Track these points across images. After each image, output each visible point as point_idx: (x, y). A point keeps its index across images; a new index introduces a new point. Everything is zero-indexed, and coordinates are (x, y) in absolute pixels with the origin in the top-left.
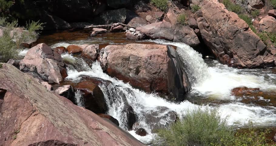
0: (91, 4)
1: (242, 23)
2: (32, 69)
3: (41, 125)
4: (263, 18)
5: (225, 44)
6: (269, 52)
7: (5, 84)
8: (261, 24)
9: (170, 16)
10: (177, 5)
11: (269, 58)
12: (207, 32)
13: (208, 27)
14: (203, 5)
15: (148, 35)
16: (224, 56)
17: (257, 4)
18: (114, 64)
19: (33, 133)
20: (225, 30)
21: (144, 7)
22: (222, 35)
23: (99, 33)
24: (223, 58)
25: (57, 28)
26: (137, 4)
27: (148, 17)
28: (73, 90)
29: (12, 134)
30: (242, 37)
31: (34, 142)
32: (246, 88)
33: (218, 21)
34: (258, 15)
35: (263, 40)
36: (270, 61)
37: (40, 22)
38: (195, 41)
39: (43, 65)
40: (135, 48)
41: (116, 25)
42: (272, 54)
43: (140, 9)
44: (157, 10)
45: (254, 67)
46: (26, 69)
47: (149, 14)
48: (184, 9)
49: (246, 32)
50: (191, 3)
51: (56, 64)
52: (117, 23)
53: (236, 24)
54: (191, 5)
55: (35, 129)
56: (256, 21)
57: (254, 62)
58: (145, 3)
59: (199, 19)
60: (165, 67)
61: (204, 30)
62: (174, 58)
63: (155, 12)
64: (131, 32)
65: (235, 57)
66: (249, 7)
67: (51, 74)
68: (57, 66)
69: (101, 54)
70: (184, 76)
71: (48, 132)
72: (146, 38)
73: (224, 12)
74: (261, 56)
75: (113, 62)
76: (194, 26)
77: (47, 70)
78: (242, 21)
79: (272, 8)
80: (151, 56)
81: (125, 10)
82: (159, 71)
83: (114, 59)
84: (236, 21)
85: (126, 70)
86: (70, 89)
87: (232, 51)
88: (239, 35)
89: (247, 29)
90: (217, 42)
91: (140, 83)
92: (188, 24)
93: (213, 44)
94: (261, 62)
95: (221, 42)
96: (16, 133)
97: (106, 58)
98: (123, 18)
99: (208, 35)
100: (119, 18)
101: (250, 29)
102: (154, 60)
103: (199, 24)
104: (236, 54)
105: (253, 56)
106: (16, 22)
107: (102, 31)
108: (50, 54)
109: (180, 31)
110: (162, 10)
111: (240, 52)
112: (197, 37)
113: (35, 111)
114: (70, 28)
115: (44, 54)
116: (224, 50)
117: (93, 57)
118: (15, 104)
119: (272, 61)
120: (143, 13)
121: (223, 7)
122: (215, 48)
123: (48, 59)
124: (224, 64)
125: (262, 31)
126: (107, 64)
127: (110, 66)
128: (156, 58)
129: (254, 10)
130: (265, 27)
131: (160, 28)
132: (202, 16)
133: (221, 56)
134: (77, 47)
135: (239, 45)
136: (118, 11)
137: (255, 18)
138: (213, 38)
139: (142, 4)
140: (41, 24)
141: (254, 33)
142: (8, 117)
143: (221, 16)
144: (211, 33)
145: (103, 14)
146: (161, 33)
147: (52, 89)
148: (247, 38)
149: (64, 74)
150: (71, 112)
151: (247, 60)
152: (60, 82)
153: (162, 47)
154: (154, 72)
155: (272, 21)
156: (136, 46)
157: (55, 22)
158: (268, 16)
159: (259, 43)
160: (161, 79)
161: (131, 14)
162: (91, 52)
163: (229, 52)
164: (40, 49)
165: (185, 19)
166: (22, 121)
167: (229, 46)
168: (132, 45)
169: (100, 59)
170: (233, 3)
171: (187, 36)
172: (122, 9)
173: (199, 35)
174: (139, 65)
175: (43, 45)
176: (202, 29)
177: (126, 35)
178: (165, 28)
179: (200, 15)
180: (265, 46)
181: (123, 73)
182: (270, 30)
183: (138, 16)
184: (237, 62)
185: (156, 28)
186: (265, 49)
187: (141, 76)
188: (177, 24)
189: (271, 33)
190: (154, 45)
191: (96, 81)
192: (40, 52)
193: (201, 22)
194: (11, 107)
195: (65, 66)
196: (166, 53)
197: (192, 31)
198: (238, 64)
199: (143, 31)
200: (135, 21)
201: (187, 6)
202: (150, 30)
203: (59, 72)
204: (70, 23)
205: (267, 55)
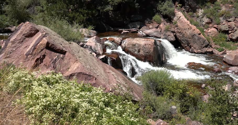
0: (123, 19)
1: (198, 31)
2: (89, 47)
3: (78, 66)
4: (210, 29)
5: (187, 41)
6: (211, 46)
7: (67, 49)
8: (209, 32)
9: (162, 27)
10: (166, 21)
11: (210, 49)
12: (180, 35)
13: (180, 32)
14: (179, 21)
15: (148, 35)
16: (187, 47)
17: (208, 22)
18: (128, 47)
19: (74, 69)
20: (188, 34)
21: (149, 21)
22: (186, 37)
23: (126, 33)
24: (187, 48)
25: (107, 30)
26: (146, 20)
27: (151, 26)
28: (107, 57)
29: (67, 69)
30: (197, 38)
31: (74, 72)
32: (194, 63)
33: (185, 30)
34: (208, 27)
35: (207, 40)
36: (210, 51)
37: (93, 26)
38: (173, 39)
39: (95, 46)
40: (139, 40)
41: (134, 30)
42: (212, 48)
43: (147, 22)
44: (155, 23)
45: (202, 53)
46: (87, 47)
47: (151, 25)
48: (169, 23)
49: (199, 36)
50: (173, 20)
51: (101, 45)
52: (134, 28)
53: (194, 31)
54: (173, 21)
55: (76, 68)
56: (206, 30)
57: (202, 51)
58: (150, 19)
59: (176, 28)
60: (152, 50)
61: (178, 34)
62: (159, 46)
63: (154, 24)
64: (140, 33)
65: (192, 48)
66: (204, 23)
67: (98, 50)
68: (101, 46)
69: (123, 42)
70: (163, 55)
71: (81, 69)
72: (147, 36)
73: (189, 25)
74: (206, 48)
75: (128, 46)
76: (173, 31)
77: (97, 48)
78: (198, 30)
79: (216, 24)
80: (146, 44)
81: (140, 23)
82: (149, 52)
83: (128, 45)
84: (194, 30)
85: (134, 50)
86: (105, 57)
87: (191, 45)
88: (195, 37)
89: (200, 34)
90: (184, 40)
91: (140, 57)
92: (170, 31)
93: (182, 41)
94: (205, 51)
95: (186, 40)
96: (69, 69)
97: (125, 44)
98: (138, 26)
99: (180, 36)
100: (136, 26)
101: (201, 34)
102: (147, 46)
103: (176, 31)
104: (193, 46)
105: (201, 48)
106: (82, 25)
107: (127, 32)
108: (99, 41)
109: (166, 34)
110: (158, 23)
111: (195, 45)
112: (174, 37)
113: (77, 60)
114: (113, 30)
115: (96, 41)
116: (187, 44)
117: (119, 44)
118: (69, 57)
119: (212, 51)
120: (149, 24)
121: (189, 22)
122: (183, 43)
123: (97, 43)
124: (187, 51)
125: (209, 36)
126: (125, 47)
127: (127, 48)
128: (148, 45)
129: (206, 25)
130: (211, 33)
131: (154, 32)
132: (178, 27)
133: (186, 47)
134: (113, 39)
135: (195, 42)
136: (136, 23)
137: (206, 29)
138: (182, 38)
139: (148, 20)
140: (94, 26)
141: (203, 36)
142: (66, 62)
143: (187, 27)
144: (181, 35)
145: (129, 24)
146: (155, 34)
147: (96, 56)
148: (199, 39)
149: (104, 50)
150: (99, 65)
151: (198, 50)
152: (102, 54)
153: (152, 40)
154: (147, 52)
155: (215, 31)
156: (140, 39)
157: (106, 27)
158: (213, 28)
159: (205, 41)
160: (150, 56)
161: (143, 24)
162: (118, 41)
163: (189, 45)
164: (94, 38)
165: (169, 28)
166: (72, 64)
167: (190, 42)
168: (138, 39)
169: (122, 45)
170: (195, 21)
171: (169, 36)
172: (138, 22)
173: (175, 36)
174: (139, 48)
175: (96, 37)
176: (177, 33)
177: (138, 34)
178: (157, 32)
179: (177, 26)
180: (209, 43)
181: (132, 52)
182: (213, 35)
183: (146, 25)
184: (193, 50)
185: (153, 32)
186: (208, 45)
187: (141, 54)
188: (165, 30)
189: (214, 37)
190: (148, 39)
191: (118, 54)
192: (94, 40)
193: (177, 30)
194: (68, 58)
195: (105, 47)
196: (154, 43)
197: (172, 34)
198: (193, 51)
199: (146, 33)
200: (144, 28)
201: (171, 22)
202: (149, 32)
203: (102, 49)
204: (113, 28)
205: (209, 47)
